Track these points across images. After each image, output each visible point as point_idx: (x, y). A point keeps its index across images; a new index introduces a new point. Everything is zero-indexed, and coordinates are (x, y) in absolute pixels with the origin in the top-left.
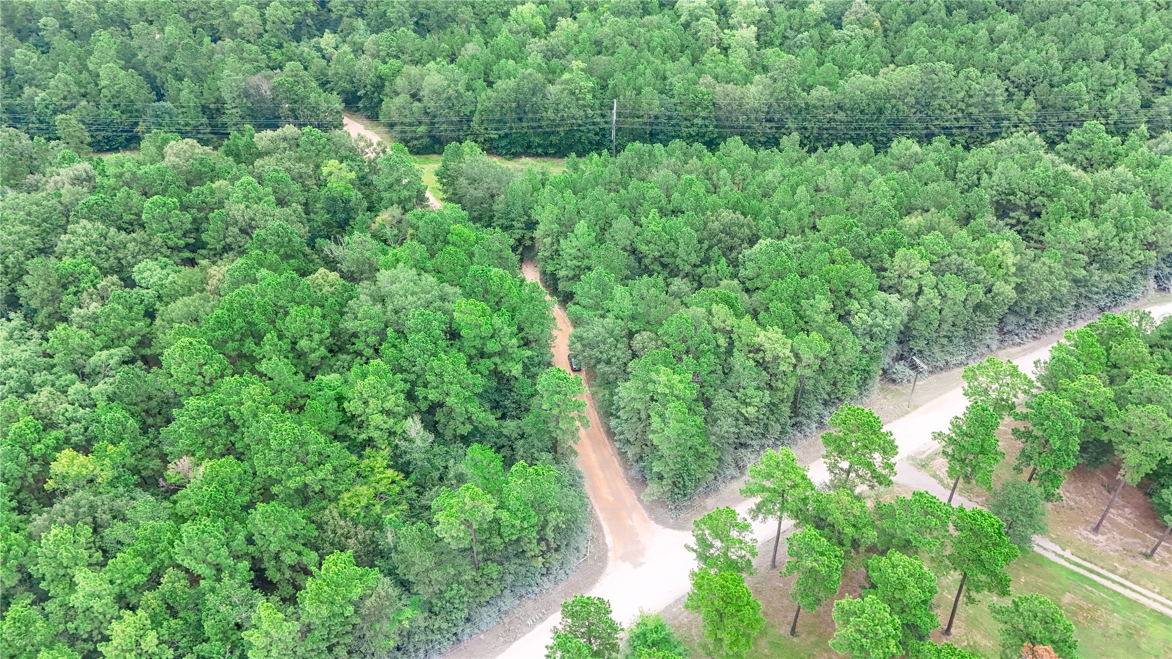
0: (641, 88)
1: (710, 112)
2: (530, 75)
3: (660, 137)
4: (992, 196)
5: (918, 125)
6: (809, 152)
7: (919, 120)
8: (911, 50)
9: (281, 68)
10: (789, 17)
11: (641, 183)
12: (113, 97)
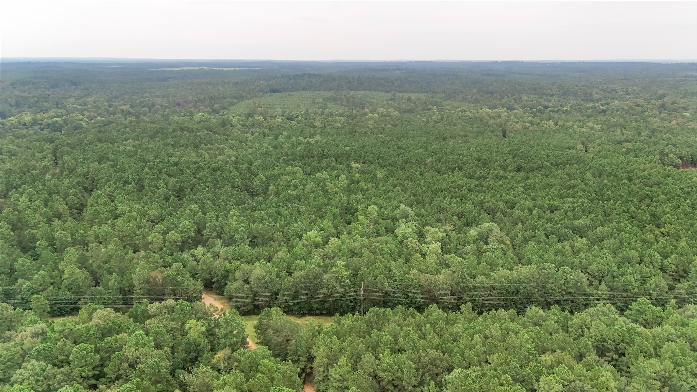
0: (377, 276)
1: (418, 290)
2: (314, 268)
3: (389, 304)
4: (593, 343)
5: (540, 298)
6: (478, 314)
7: (541, 296)
8: (529, 256)
9: (170, 266)
10: (458, 238)
11: (378, 332)
12: (69, 284)
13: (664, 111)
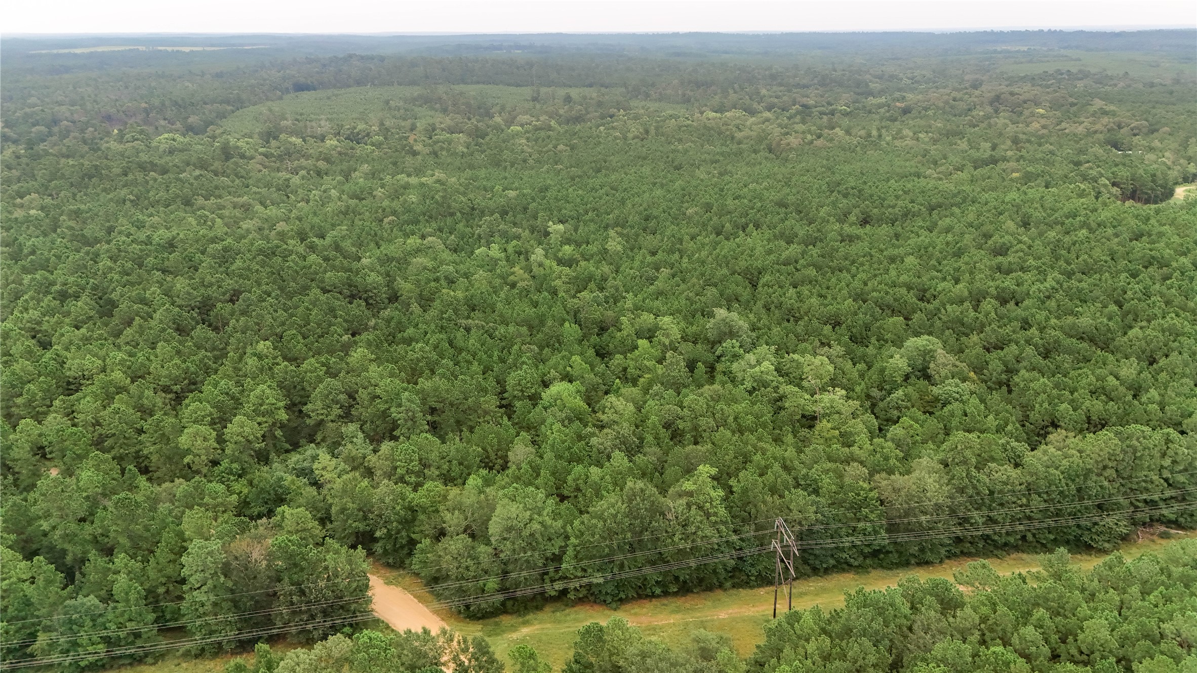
1: (881, 514)
2: (643, 490)
13: (1002, 108)
